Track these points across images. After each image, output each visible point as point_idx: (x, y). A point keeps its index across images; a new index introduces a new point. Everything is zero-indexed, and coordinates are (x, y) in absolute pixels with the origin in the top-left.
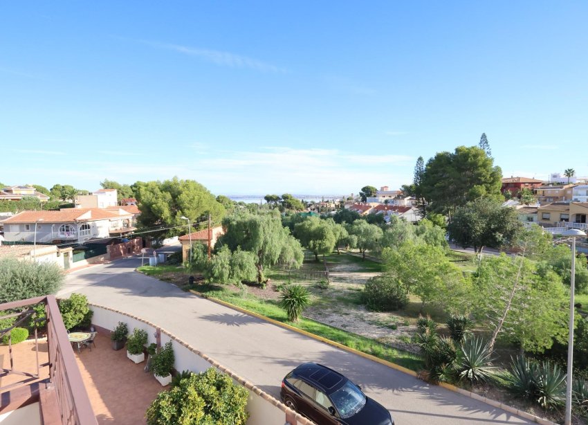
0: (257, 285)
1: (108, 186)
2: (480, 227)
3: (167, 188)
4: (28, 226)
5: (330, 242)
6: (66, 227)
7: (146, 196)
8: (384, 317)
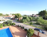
0: (26, 22)
1: (11, 14)
2: (46, 18)
3: (17, 14)
4: (6, 17)
5: (32, 19)
6: (9, 17)
7: (16, 15)
8: (38, 25)
